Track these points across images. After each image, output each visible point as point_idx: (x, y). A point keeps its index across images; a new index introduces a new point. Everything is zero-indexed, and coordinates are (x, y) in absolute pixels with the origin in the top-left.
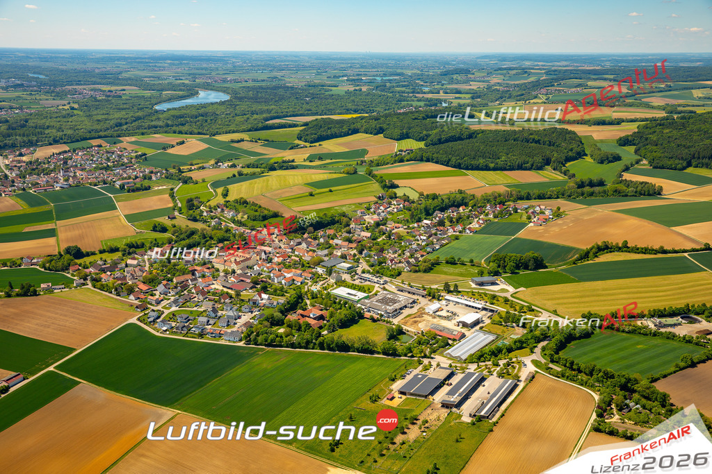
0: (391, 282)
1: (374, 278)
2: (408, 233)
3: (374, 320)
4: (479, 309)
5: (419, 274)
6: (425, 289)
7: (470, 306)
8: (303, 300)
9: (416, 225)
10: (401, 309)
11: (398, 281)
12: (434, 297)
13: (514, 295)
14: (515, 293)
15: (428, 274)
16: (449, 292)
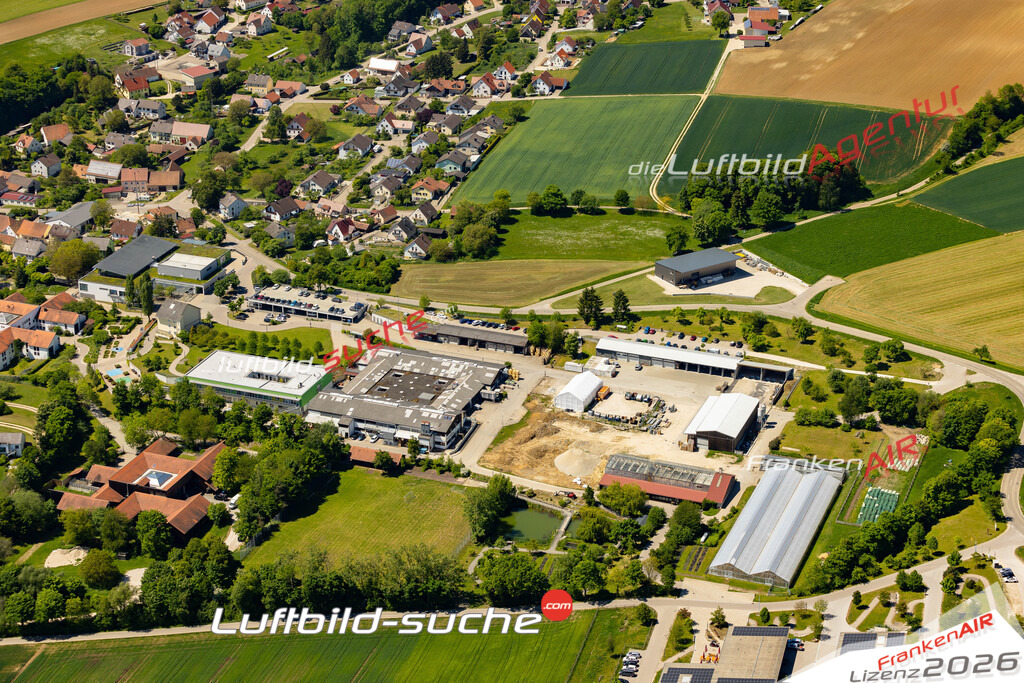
0: (381, 308)
1: (312, 299)
2: (336, 111)
3: (391, 468)
4: (728, 373)
5: (461, 265)
6: (512, 323)
7: (693, 367)
8: (88, 420)
9: (348, 79)
10: (469, 409)
11: (402, 300)
12: (558, 349)
13: (817, 308)
14: (818, 299)
15: (495, 261)
16: (601, 321)
